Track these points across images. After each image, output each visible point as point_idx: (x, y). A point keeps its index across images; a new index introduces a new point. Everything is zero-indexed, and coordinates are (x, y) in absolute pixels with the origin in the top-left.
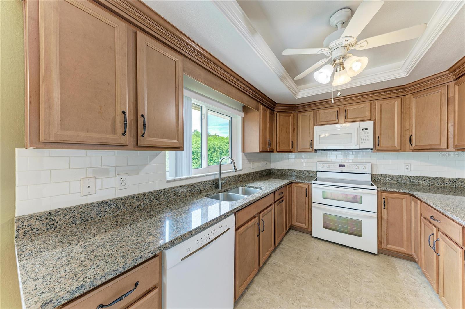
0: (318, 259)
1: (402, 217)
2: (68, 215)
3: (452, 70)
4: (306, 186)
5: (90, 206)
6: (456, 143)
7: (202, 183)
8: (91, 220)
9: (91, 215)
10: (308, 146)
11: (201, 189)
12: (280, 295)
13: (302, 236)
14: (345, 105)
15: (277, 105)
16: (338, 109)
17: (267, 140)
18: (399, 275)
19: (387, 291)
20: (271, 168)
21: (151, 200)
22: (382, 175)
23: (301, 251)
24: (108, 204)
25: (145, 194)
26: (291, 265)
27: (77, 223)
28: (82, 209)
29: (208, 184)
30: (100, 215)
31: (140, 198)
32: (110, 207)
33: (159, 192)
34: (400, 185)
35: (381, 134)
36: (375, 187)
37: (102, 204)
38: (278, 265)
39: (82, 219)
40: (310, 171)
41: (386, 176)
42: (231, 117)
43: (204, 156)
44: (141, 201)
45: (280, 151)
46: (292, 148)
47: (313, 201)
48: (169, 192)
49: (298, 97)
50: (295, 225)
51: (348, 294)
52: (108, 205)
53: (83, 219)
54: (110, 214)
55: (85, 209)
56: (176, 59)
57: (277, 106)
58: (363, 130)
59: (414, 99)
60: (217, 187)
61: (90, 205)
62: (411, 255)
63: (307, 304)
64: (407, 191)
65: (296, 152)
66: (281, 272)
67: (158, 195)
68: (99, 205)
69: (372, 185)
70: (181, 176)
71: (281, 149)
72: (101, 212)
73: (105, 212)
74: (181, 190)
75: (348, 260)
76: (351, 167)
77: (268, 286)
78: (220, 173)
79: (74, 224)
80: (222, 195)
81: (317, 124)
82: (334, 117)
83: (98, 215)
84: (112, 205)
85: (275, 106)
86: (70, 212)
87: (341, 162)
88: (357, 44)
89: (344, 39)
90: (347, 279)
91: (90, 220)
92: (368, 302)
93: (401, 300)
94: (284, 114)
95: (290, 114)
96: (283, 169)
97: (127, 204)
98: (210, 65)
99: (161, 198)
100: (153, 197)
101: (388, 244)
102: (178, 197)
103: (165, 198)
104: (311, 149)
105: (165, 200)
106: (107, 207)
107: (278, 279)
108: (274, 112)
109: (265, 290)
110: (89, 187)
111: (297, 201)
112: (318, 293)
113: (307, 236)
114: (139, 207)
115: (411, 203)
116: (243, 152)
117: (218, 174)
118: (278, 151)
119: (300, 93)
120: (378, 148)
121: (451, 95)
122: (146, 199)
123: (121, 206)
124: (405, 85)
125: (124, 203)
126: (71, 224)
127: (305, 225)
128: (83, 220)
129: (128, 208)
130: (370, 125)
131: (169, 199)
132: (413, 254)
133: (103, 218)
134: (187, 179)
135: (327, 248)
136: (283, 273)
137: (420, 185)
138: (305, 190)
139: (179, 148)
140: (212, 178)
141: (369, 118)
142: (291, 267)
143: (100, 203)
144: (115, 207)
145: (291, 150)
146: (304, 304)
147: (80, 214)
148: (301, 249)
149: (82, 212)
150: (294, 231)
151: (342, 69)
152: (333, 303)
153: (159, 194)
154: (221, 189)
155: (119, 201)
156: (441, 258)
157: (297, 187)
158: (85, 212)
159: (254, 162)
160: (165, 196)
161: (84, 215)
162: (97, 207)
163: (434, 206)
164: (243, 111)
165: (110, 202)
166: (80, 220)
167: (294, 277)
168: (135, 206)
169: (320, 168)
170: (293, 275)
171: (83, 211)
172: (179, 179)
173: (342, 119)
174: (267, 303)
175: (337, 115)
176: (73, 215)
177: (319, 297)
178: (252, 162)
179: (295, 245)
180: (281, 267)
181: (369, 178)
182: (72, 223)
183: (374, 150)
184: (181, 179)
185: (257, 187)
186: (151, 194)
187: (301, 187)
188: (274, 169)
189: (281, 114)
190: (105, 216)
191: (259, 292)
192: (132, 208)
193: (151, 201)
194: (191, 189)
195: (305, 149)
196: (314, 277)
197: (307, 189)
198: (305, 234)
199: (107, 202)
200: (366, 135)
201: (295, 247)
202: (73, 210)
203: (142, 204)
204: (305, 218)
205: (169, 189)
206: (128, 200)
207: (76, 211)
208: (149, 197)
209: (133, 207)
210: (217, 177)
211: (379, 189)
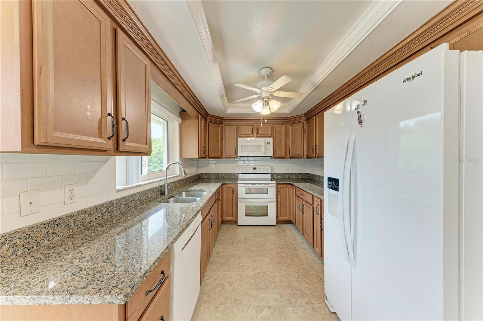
0: (245, 239)
1: (287, 198)
2: (6, 244)
3: (306, 114)
4: (233, 186)
5: (36, 229)
6: (307, 154)
7: (149, 190)
8: (37, 246)
9: (36, 240)
10: (233, 153)
11: (149, 197)
12: (228, 270)
13: (231, 227)
14: (258, 125)
15: (209, 115)
16: (253, 127)
17: (203, 147)
18: (287, 233)
19: (283, 243)
20: (200, 173)
21: (103, 213)
22: (276, 174)
23: (233, 237)
24: (56, 223)
25: (96, 208)
26: (230, 248)
27: (19, 253)
28: (25, 234)
29: (155, 191)
30: (47, 239)
31: (92, 212)
32: (59, 228)
33: (111, 204)
34: (284, 179)
35: (276, 147)
36: (274, 182)
37: (49, 225)
38: (220, 252)
39: (25, 246)
40: (233, 174)
41: (278, 174)
42: (168, 122)
43: (145, 162)
44: (93, 216)
45: (212, 157)
46: (221, 155)
47: (238, 197)
48: (121, 203)
49: (228, 112)
50: (225, 219)
51: (267, 252)
52: (57, 225)
53: (27, 246)
54: (59, 236)
55: (28, 233)
56: (146, 63)
57: (209, 117)
58: (267, 143)
59: (291, 127)
60: (163, 193)
61: (35, 227)
62: (290, 220)
63: (247, 268)
64: (289, 182)
65: (224, 159)
66: (224, 255)
67: (110, 208)
68: (47, 226)
69: (271, 180)
70: (131, 184)
71: (212, 155)
72: (49, 235)
73: (54, 233)
74: (131, 200)
75: (262, 233)
76: (260, 169)
77: (218, 269)
78: (167, 179)
79: (15, 255)
80: (172, 201)
81: (240, 136)
82: (250, 133)
83: (45, 239)
84: (62, 224)
85: (207, 116)
86: (10, 239)
87: (254, 166)
88: (275, 92)
89: (270, 88)
90: (264, 244)
91: (35, 246)
92: (277, 252)
93: (290, 245)
94: (214, 125)
95: (219, 125)
96: (211, 174)
97: (78, 221)
98: (168, 72)
99: (113, 210)
100: (105, 210)
101: (280, 217)
102: (129, 207)
103: (116, 210)
104: (235, 156)
105: (116, 212)
106: (56, 228)
107: (224, 261)
108: (207, 121)
109: (216, 272)
110: (31, 204)
111: (226, 199)
112: (251, 258)
113: (234, 226)
114: (91, 223)
115: (290, 189)
116: (180, 158)
117: (164, 180)
118: (210, 157)
119: (229, 109)
120: (275, 156)
121: (305, 128)
122: (98, 213)
123: (72, 224)
124: (287, 118)
125: (75, 220)
126: (11, 256)
127: (233, 217)
128: (27, 248)
129: (79, 225)
130: (270, 140)
131: (121, 210)
132: (292, 219)
133: (51, 241)
134: (137, 186)
135: (249, 230)
136: (225, 256)
137: (292, 178)
138: (233, 189)
139: (148, 154)
140: (156, 185)
141: (270, 136)
142: (230, 250)
143: (47, 223)
144: (66, 226)
145: (220, 156)
146: (245, 268)
147: (22, 240)
148: (233, 236)
149: (25, 238)
150: (223, 225)
151: (266, 105)
152: (261, 260)
153: (111, 206)
154: (168, 195)
155: (69, 218)
156: (304, 214)
157: (226, 187)
158: (29, 237)
159: (188, 167)
160: (116, 208)
161: (28, 242)
162: (44, 229)
163: (301, 188)
164: (180, 117)
165: (59, 220)
166: (23, 248)
167: (234, 255)
168: (87, 223)
169: (241, 171)
170: (233, 255)
171: (26, 236)
172: (129, 187)
173: (255, 134)
174: (221, 279)
175: (253, 131)
176: (14, 243)
177: (252, 260)
178: (187, 167)
179: (228, 234)
180: (223, 252)
181: (269, 176)
182: (12, 254)
183: (273, 158)
184: (131, 187)
185: (200, 189)
186: (103, 206)
187: (230, 187)
188: (203, 174)
189: (212, 124)
190: (53, 239)
191: (213, 275)
192: (83, 225)
193: (103, 215)
194: (140, 198)
195: (231, 156)
196: (246, 250)
197: (234, 188)
198: (232, 225)
199: (56, 221)
200: (269, 147)
201: (228, 236)
202: (13, 236)
203: (94, 219)
204: (233, 212)
205: (121, 199)
206: (79, 215)
207: (17, 237)
208: (101, 210)
209: (85, 224)
210: (163, 183)
211: (277, 182)
